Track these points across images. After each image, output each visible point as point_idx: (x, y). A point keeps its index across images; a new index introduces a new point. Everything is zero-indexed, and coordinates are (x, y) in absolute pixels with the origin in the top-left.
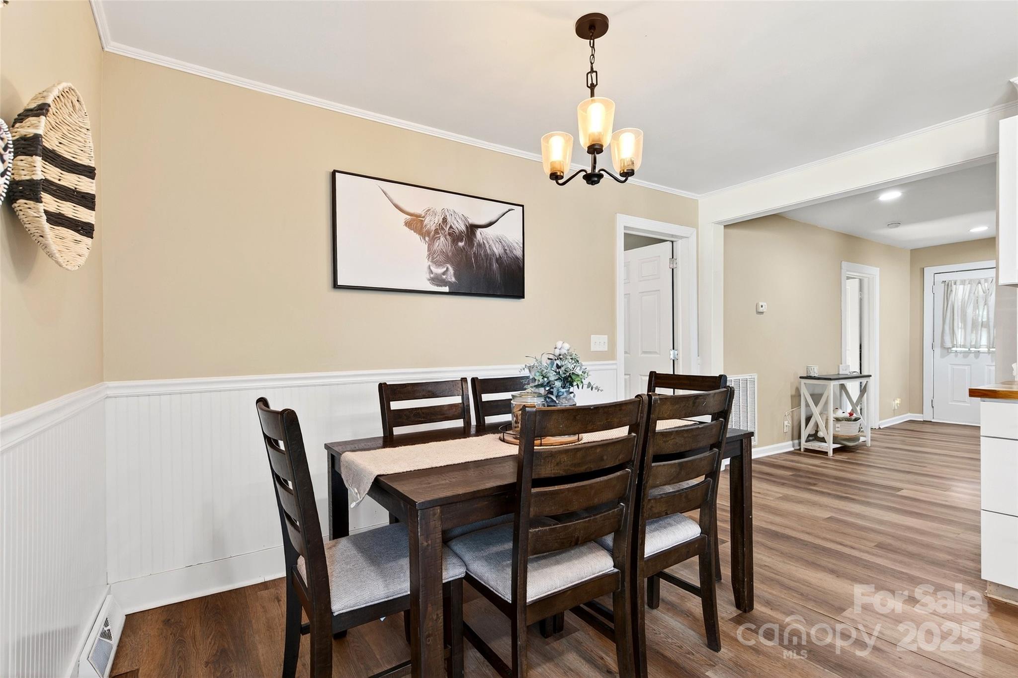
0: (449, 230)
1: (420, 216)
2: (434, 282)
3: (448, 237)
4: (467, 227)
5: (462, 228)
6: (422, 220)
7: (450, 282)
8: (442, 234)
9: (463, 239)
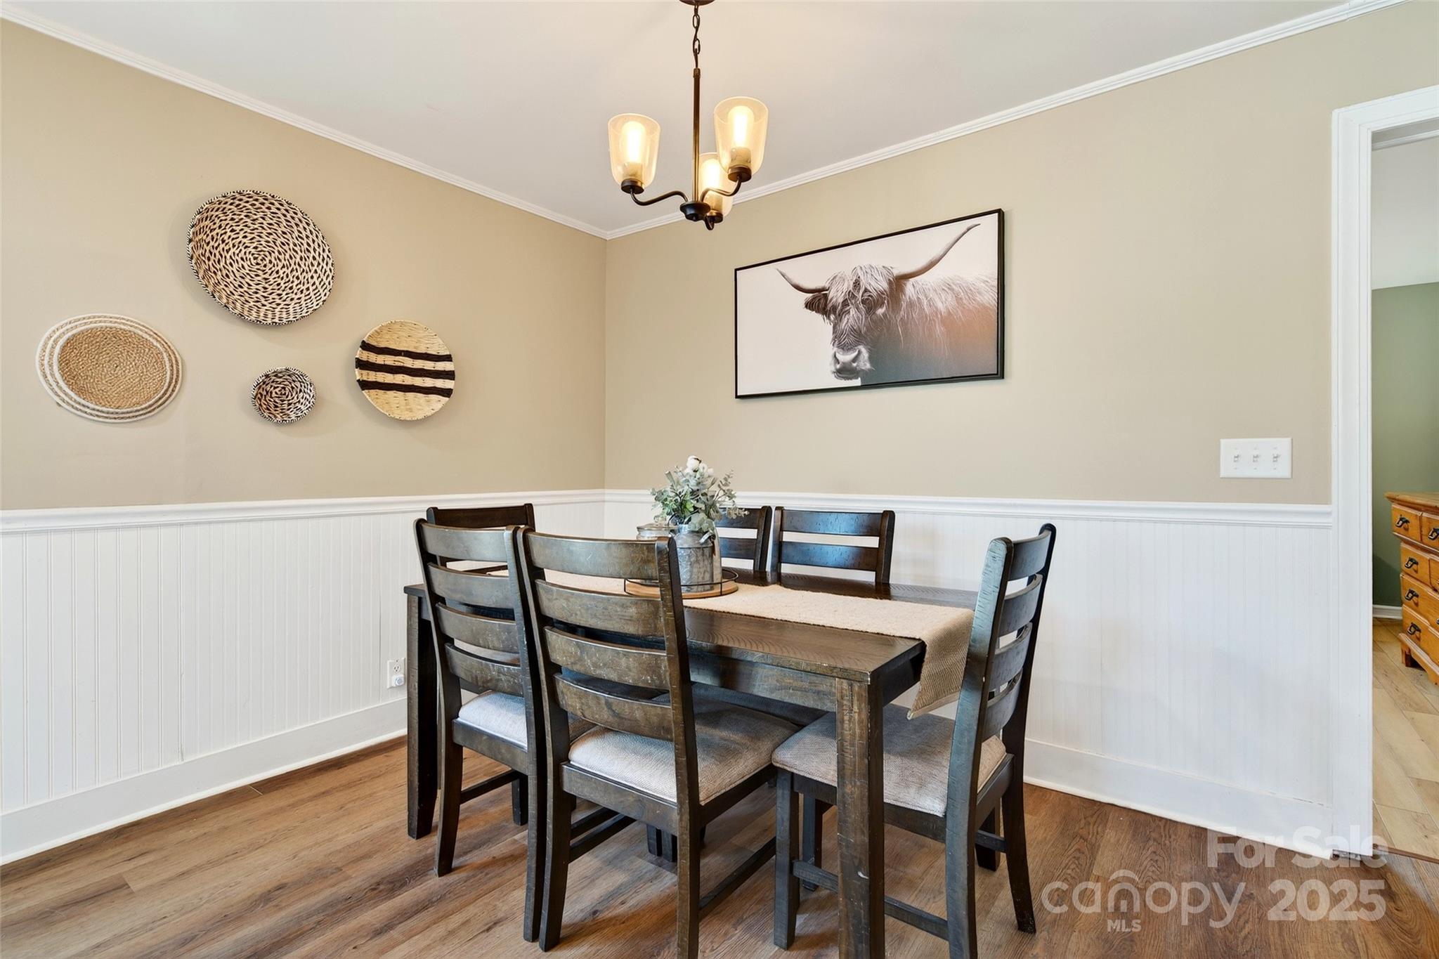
0: (862, 296)
1: (824, 289)
2: (840, 375)
3: (861, 306)
4: (890, 283)
5: (884, 285)
6: (826, 294)
7: (863, 370)
8: (852, 304)
9: (883, 303)
